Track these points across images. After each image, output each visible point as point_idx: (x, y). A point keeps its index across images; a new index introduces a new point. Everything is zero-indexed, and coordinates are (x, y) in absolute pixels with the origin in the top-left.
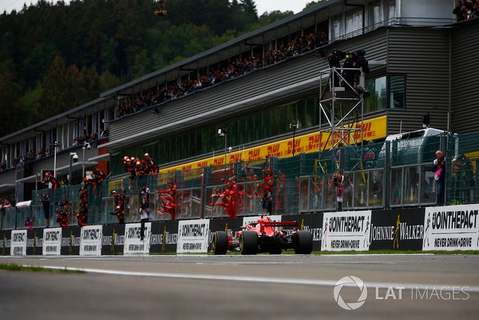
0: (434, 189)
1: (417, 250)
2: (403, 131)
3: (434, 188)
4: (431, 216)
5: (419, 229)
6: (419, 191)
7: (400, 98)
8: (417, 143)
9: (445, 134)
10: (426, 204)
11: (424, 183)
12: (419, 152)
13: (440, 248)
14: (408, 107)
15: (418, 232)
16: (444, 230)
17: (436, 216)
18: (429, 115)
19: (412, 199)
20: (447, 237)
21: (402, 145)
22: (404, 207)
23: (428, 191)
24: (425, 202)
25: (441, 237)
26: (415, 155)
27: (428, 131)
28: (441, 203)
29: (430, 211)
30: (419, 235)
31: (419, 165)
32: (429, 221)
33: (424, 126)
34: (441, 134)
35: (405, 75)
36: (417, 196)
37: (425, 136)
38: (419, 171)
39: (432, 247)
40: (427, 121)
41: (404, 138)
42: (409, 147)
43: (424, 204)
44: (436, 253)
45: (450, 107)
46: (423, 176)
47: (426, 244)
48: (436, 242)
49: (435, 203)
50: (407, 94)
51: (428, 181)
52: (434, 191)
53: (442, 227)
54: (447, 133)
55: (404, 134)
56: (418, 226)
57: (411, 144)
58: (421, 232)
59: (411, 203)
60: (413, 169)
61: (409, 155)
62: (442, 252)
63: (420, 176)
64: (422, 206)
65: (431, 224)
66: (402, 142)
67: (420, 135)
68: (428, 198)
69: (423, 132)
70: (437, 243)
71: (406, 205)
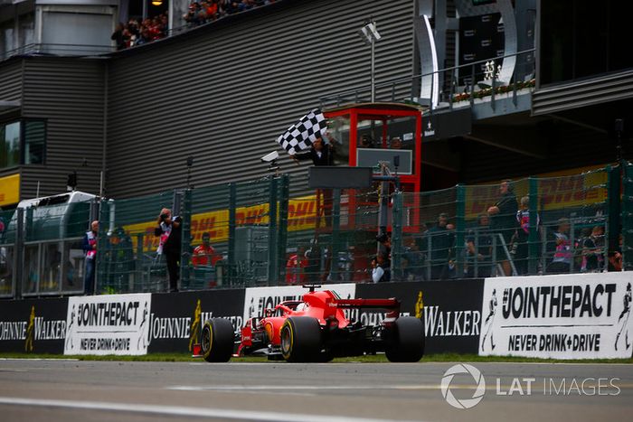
0: (81, 273)
1: (56, 354)
2: (41, 195)
3: (80, 271)
4: (77, 309)
5: (60, 325)
6: (61, 276)
7: (38, 151)
8: (60, 212)
9: (97, 199)
10: (71, 293)
11: (68, 264)
12: (61, 223)
13: (88, 352)
14: (48, 163)
15: (58, 329)
16: (94, 328)
17: (82, 309)
18: (75, 175)
19: (51, 285)
20: (96, 336)
21: (39, 214)
22: (41, 296)
23: (74, 275)
24: (68, 290)
25: (89, 336)
26: (56, 228)
27: (74, 196)
28: (89, 292)
29: (75, 303)
30: (59, 333)
31: (61, 241)
32: (73, 315)
33: (69, 188)
34: (92, 200)
35: (44, 120)
36: (58, 282)
37: (70, 201)
38: (61, 249)
39: (77, 350)
40: (74, 183)
41: (42, 204)
42: (48, 216)
43: (66, 293)
44: (82, 358)
45: (104, 164)
46: (67, 256)
47: (69, 346)
48: (82, 343)
49: (82, 292)
50: (48, 146)
51: (73, 262)
52: (80, 276)
53: (91, 324)
54: (99, 199)
55: (42, 198)
56: (59, 322)
57: (51, 213)
58: (63, 330)
59: (50, 291)
60: (53, 247)
61: (48, 227)
62: (89, 358)
63: (62, 255)
64: (65, 296)
65: (76, 319)
66: (39, 210)
67: (64, 200)
68: (73, 286)
69: (68, 196)
70: (83, 345)
71: (43, 294)
